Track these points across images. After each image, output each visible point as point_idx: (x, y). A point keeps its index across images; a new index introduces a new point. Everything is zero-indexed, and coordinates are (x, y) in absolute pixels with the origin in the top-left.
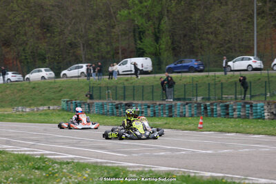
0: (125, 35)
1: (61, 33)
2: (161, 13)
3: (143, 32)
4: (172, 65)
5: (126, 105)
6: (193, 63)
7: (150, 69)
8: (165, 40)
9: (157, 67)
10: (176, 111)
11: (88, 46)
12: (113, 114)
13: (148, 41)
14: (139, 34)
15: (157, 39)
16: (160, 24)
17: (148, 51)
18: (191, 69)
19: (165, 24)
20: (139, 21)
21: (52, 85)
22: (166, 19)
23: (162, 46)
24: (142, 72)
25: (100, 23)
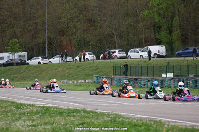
0: (148, 29)
2: (173, 13)
3: (160, 27)
5: (135, 79)
7: (164, 54)
8: (176, 33)
13: (163, 34)
14: (157, 28)
15: (171, 32)
16: (172, 21)
17: (164, 40)
19: (176, 21)
20: (157, 19)
21: (91, 65)
22: (177, 17)
23: (174, 37)
24: (159, 56)
25: (130, 20)
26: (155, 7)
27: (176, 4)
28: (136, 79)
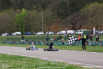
0: (15, 27)
1: (2, 26)
2: (23, 22)
3: (19, 27)
4: (25, 34)
6: (30, 33)
7: (20, 34)
8: (24, 28)
9: (22, 34)
10: (25, 43)
11: (7, 29)
12: (12, 44)
13: (20, 29)
14: (18, 27)
18: (29, 34)
19: (24, 25)
20: (18, 24)
23: (23, 29)
24: (19, 35)
25: (10, 24)
26: (17, 21)
27: (23, 20)
28: (15, 42)
